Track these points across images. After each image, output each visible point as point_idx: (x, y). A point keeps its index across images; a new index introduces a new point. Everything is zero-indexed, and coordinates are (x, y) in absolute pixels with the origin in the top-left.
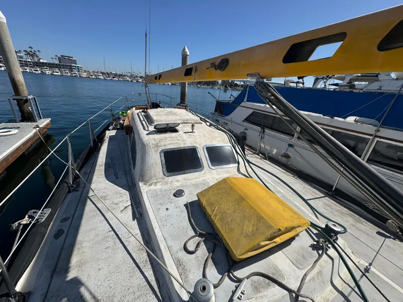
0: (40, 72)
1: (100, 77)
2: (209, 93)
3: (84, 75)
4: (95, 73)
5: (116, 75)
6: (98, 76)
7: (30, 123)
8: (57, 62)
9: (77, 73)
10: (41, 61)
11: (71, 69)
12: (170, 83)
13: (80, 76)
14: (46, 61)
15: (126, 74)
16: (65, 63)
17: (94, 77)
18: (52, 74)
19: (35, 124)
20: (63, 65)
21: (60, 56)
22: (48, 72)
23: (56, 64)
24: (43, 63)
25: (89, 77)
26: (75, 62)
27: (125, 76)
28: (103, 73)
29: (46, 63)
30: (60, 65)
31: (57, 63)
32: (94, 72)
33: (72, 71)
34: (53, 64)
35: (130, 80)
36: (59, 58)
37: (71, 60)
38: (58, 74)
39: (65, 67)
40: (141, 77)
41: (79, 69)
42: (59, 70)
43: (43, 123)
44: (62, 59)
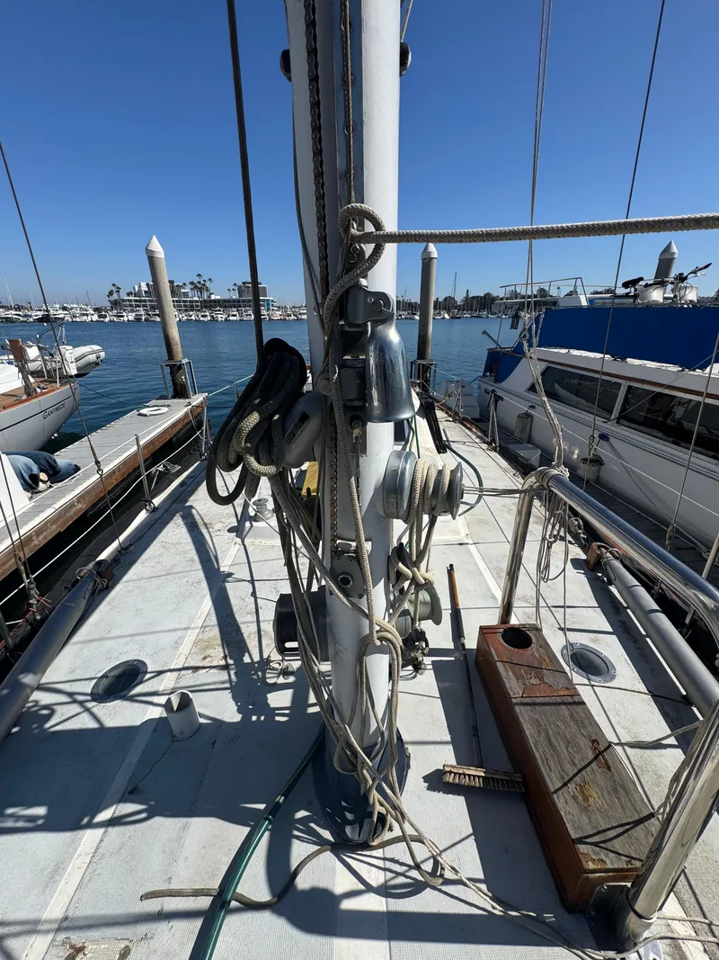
0: (209, 318)
1: (303, 317)
3: (277, 315)
4: (297, 310)
6: (301, 314)
8: (235, 296)
9: (266, 313)
10: (213, 297)
13: (270, 319)
14: (218, 297)
16: (248, 296)
17: (293, 317)
18: (226, 320)
19: (185, 401)
20: (244, 301)
21: (240, 284)
22: (221, 317)
23: (234, 301)
24: (215, 301)
25: (285, 320)
26: (264, 292)
29: (219, 301)
30: (239, 301)
32: (294, 307)
34: (229, 301)
36: (240, 288)
38: (235, 318)
39: (247, 303)
41: (268, 305)
42: (238, 310)
43: (197, 399)
44: (243, 288)
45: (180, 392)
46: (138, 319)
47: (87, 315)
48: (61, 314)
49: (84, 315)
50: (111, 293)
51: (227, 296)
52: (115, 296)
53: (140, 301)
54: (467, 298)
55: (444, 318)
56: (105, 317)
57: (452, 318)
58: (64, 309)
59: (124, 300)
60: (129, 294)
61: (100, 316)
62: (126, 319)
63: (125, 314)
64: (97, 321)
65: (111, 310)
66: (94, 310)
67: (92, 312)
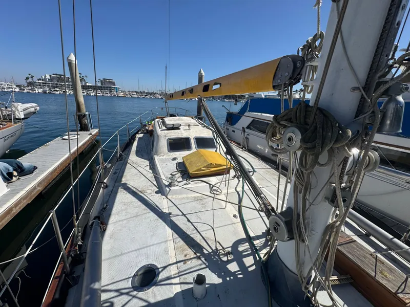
0: (86, 94)
1: (134, 96)
2: (223, 106)
3: (121, 94)
4: (131, 93)
5: (148, 93)
7: (85, 132)
9: (115, 93)
10: (87, 84)
11: (111, 90)
13: (118, 96)
14: (90, 85)
16: (107, 85)
17: (129, 96)
18: (95, 95)
19: (89, 132)
20: (104, 87)
21: (102, 79)
22: (92, 93)
23: (99, 87)
24: (89, 86)
25: (125, 97)
26: (114, 84)
27: (156, 93)
28: (137, 92)
29: (91, 86)
30: (101, 87)
31: (99, 85)
32: (129, 91)
33: (111, 92)
34: (96, 86)
35: (160, 97)
36: (101, 81)
37: (111, 82)
38: (100, 95)
39: (106, 88)
41: (117, 90)
42: (101, 91)
43: (94, 132)
44: (104, 81)
45: (84, 128)
46: (45, 92)
47: (12, 88)
49: (10, 88)
50: (27, 78)
52: (30, 80)
53: (45, 83)
56: (24, 90)
59: (35, 82)
60: (39, 80)
61: (20, 89)
62: (37, 92)
63: (36, 89)
64: (18, 92)
65: (28, 86)
66: (17, 86)
67: (15, 87)
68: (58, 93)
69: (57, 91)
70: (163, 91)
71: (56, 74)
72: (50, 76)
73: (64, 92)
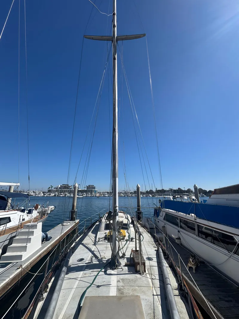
1: (106, 195)
3: (98, 195)
4: (104, 193)
6: (105, 195)
8: (86, 189)
9: (94, 194)
11: (92, 192)
12: (151, 196)
13: (95, 196)
15: (122, 192)
16: (90, 189)
17: (102, 195)
19: (74, 222)
21: (88, 186)
23: (85, 190)
25: (100, 196)
26: (94, 188)
28: (108, 193)
29: (81, 190)
30: (86, 191)
32: (103, 192)
33: (92, 193)
34: (84, 191)
36: (87, 187)
37: (93, 187)
38: (85, 195)
39: (89, 191)
40: (131, 193)
41: (95, 192)
42: (86, 193)
43: (77, 221)
44: (88, 187)
46: (55, 196)
47: (40, 194)
48: (32, 194)
49: (39, 194)
50: (49, 188)
51: (83, 189)
52: (50, 189)
53: (57, 190)
54: (157, 190)
55: (150, 196)
56: (45, 194)
57: (152, 196)
58: (34, 192)
59: (53, 190)
60: (54, 188)
61: (44, 195)
62: (51, 195)
63: (52, 194)
64: (43, 196)
65: (48, 192)
66: (43, 192)
67: (42, 193)
68: (62, 195)
69: (62, 194)
70: (126, 191)
71: (64, 185)
72: (61, 186)
73: (65, 195)
